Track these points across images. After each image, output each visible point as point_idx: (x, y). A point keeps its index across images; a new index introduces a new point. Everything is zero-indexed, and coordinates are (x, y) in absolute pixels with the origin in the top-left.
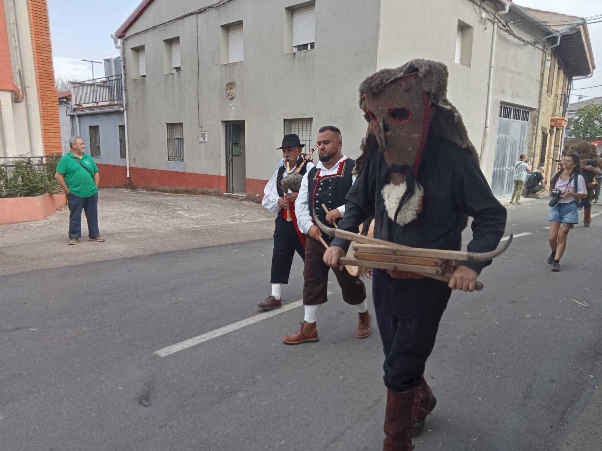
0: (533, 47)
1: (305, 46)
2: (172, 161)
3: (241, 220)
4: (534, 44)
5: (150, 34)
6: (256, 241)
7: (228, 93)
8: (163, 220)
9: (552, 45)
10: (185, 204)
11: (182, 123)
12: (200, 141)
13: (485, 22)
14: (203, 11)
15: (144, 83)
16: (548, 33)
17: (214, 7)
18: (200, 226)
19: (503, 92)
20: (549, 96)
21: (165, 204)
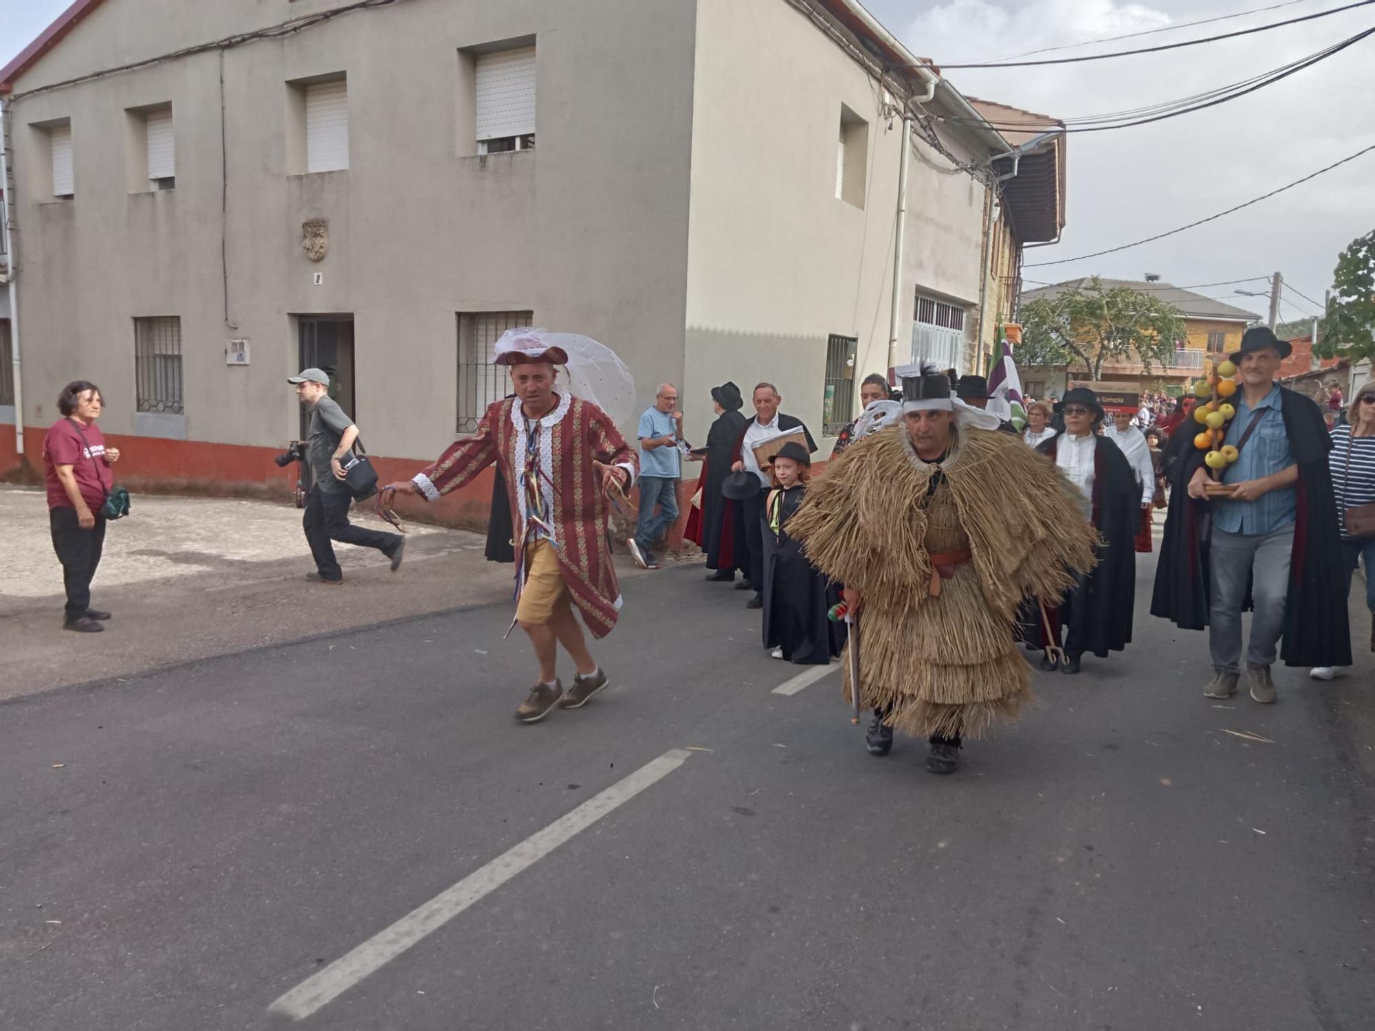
0: (970, 176)
1: (505, 144)
2: (148, 410)
3: (361, 562)
4: (972, 170)
5: (86, 94)
6: (425, 617)
7: (307, 246)
8: (150, 568)
9: (1002, 174)
10: (197, 523)
11: (178, 317)
12: (229, 363)
13: (889, 113)
14: (238, 43)
15: (70, 215)
16: (994, 150)
17: (267, 36)
18: (256, 581)
19: (920, 265)
20: (994, 279)
21: (143, 523)
